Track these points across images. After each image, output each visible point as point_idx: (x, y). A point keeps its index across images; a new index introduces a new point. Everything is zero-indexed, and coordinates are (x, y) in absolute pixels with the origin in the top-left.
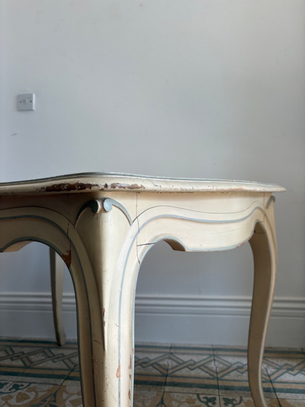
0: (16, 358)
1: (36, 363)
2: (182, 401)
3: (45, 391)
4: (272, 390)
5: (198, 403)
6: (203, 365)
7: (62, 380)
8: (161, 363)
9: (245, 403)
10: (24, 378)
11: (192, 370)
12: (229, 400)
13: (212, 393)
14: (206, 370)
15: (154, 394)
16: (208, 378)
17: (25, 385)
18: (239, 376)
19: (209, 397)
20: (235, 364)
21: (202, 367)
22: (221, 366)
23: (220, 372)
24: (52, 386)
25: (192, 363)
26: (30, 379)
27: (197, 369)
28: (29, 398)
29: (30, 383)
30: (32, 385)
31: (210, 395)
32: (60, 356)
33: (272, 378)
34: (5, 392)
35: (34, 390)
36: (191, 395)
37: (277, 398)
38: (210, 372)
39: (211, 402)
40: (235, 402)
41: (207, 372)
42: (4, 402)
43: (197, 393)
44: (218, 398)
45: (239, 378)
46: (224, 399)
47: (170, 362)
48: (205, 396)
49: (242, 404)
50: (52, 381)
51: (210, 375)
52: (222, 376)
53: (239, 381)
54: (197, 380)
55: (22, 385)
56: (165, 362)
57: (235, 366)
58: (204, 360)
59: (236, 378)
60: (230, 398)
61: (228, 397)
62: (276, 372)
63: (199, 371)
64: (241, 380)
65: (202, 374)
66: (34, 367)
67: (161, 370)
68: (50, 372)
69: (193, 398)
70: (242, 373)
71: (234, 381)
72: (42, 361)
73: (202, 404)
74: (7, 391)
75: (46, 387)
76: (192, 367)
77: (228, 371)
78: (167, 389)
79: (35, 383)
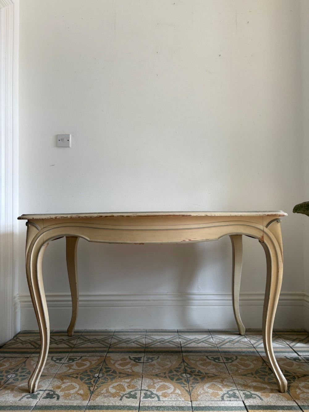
0: (60, 343)
1: (78, 345)
2: (197, 360)
3: (96, 360)
4: (256, 352)
5: (208, 360)
6: (205, 340)
7: (106, 354)
8: (174, 341)
9: (239, 359)
10: (75, 354)
11: (198, 343)
12: (229, 358)
13: (216, 355)
14: (208, 343)
15: (176, 357)
16: (211, 347)
17: (78, 358)
18: (232, 345)
19: (215, 357)
20: (227, 339)
21: (205, 342)
22: (218, 340)
23: (218, 344)
24: (100, 357)
25: (197, 340)
26: (79, 354)
27: (202, 343)
28: (86, 365)
29: (81, 357)
30: (83, 358)
31: (215, 356)
32: (95, 340)
33: (255, 345)
34: (65, 362)
35: (86, 360)
36: (202, 357)
37: (260, 356)
38: (211, 344)
39: (217, 359)
40: (233, 359)
41: (209, 344)
42: (68, 368)
43: (206, 355)
44: (221, 357)
45: (232, 346)
46: (225, 358)
47: (180, 340)
48: (212, 357)
49: (238, 360)
50: (98, 354)
51: (212, 345)
52: (221, 346)
53: (232, 348)
54: (204, 348)
55: (76, 358)
56: (177, 340)
57: (228, 340)
58: (205, 337)
59: (230, 347)
60: (229, 357)
61: (228, 357)
62: (257, 342)
63: (204, 344)
64: (234, 347)
65: (206, 345)
66: (78, 347)
67: (176, 345)
68: (93, 349)
69: (204, 358)
70: (234, 344)
71: (229, 348)
72: (82, 343)
73: (211, 361)
74: (66, 362)
75: (95, 358)
76: (198, 342)
77: (224, 343)
78: (184, 354)
79: (85, 356)
